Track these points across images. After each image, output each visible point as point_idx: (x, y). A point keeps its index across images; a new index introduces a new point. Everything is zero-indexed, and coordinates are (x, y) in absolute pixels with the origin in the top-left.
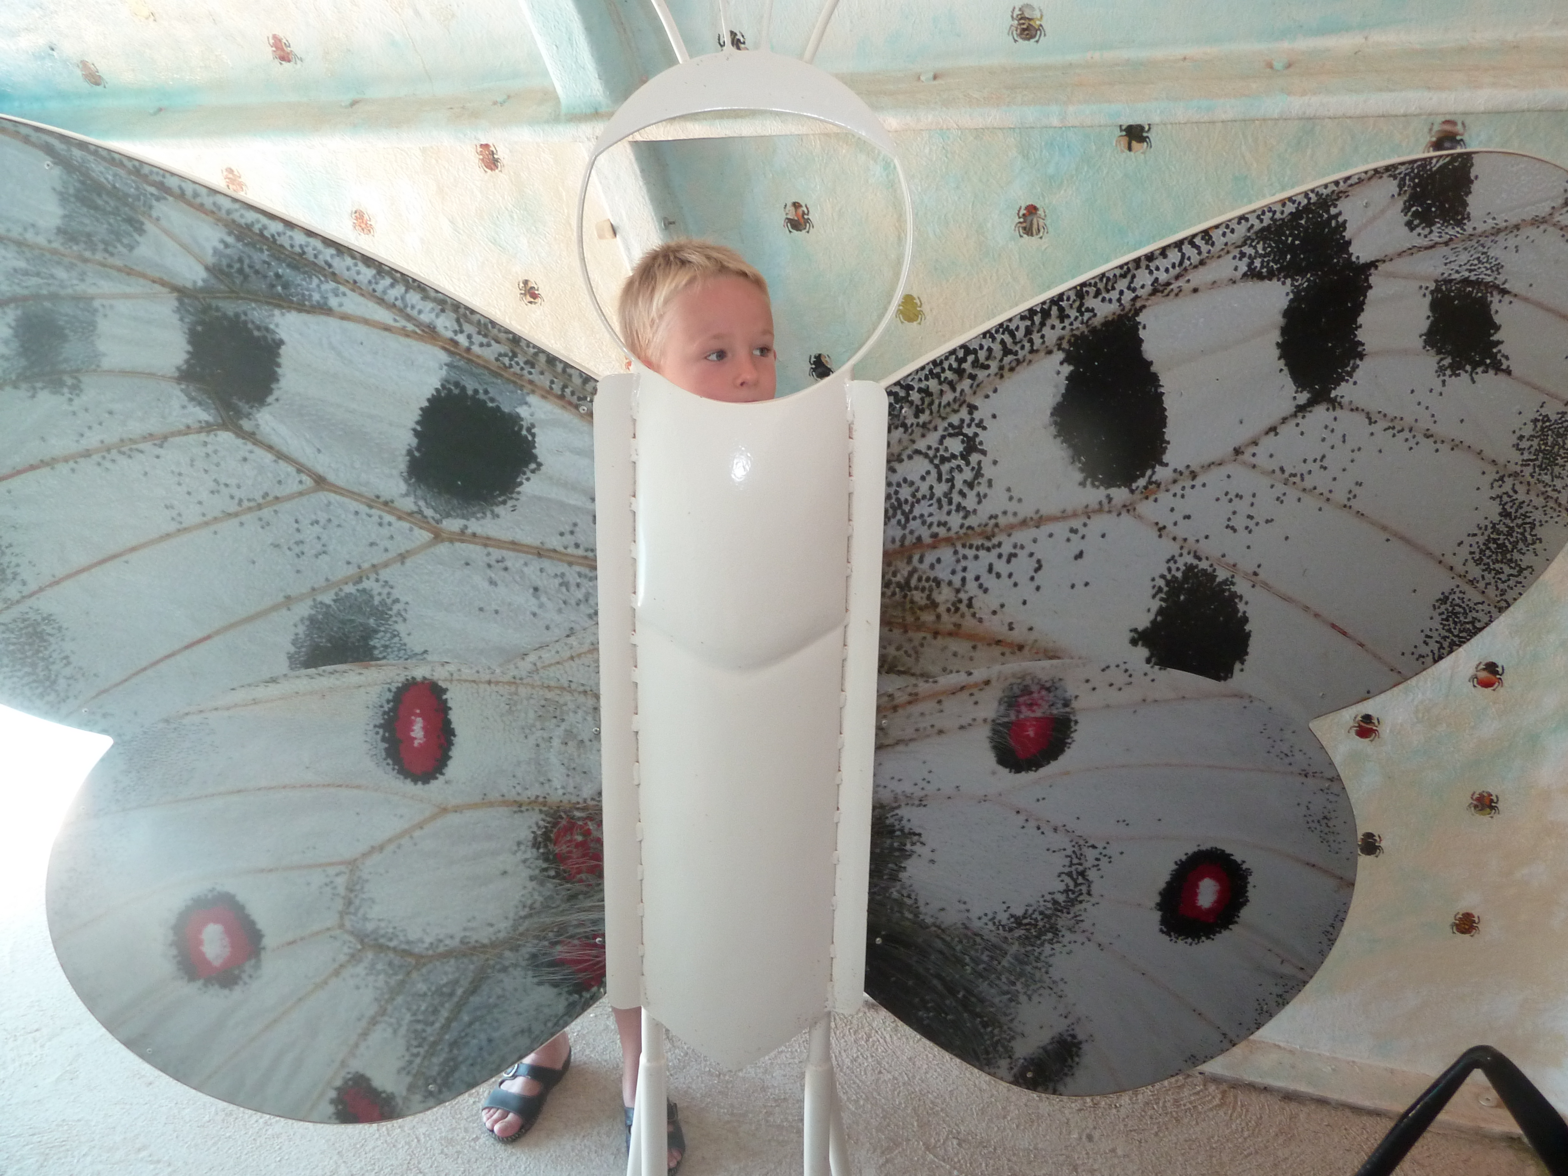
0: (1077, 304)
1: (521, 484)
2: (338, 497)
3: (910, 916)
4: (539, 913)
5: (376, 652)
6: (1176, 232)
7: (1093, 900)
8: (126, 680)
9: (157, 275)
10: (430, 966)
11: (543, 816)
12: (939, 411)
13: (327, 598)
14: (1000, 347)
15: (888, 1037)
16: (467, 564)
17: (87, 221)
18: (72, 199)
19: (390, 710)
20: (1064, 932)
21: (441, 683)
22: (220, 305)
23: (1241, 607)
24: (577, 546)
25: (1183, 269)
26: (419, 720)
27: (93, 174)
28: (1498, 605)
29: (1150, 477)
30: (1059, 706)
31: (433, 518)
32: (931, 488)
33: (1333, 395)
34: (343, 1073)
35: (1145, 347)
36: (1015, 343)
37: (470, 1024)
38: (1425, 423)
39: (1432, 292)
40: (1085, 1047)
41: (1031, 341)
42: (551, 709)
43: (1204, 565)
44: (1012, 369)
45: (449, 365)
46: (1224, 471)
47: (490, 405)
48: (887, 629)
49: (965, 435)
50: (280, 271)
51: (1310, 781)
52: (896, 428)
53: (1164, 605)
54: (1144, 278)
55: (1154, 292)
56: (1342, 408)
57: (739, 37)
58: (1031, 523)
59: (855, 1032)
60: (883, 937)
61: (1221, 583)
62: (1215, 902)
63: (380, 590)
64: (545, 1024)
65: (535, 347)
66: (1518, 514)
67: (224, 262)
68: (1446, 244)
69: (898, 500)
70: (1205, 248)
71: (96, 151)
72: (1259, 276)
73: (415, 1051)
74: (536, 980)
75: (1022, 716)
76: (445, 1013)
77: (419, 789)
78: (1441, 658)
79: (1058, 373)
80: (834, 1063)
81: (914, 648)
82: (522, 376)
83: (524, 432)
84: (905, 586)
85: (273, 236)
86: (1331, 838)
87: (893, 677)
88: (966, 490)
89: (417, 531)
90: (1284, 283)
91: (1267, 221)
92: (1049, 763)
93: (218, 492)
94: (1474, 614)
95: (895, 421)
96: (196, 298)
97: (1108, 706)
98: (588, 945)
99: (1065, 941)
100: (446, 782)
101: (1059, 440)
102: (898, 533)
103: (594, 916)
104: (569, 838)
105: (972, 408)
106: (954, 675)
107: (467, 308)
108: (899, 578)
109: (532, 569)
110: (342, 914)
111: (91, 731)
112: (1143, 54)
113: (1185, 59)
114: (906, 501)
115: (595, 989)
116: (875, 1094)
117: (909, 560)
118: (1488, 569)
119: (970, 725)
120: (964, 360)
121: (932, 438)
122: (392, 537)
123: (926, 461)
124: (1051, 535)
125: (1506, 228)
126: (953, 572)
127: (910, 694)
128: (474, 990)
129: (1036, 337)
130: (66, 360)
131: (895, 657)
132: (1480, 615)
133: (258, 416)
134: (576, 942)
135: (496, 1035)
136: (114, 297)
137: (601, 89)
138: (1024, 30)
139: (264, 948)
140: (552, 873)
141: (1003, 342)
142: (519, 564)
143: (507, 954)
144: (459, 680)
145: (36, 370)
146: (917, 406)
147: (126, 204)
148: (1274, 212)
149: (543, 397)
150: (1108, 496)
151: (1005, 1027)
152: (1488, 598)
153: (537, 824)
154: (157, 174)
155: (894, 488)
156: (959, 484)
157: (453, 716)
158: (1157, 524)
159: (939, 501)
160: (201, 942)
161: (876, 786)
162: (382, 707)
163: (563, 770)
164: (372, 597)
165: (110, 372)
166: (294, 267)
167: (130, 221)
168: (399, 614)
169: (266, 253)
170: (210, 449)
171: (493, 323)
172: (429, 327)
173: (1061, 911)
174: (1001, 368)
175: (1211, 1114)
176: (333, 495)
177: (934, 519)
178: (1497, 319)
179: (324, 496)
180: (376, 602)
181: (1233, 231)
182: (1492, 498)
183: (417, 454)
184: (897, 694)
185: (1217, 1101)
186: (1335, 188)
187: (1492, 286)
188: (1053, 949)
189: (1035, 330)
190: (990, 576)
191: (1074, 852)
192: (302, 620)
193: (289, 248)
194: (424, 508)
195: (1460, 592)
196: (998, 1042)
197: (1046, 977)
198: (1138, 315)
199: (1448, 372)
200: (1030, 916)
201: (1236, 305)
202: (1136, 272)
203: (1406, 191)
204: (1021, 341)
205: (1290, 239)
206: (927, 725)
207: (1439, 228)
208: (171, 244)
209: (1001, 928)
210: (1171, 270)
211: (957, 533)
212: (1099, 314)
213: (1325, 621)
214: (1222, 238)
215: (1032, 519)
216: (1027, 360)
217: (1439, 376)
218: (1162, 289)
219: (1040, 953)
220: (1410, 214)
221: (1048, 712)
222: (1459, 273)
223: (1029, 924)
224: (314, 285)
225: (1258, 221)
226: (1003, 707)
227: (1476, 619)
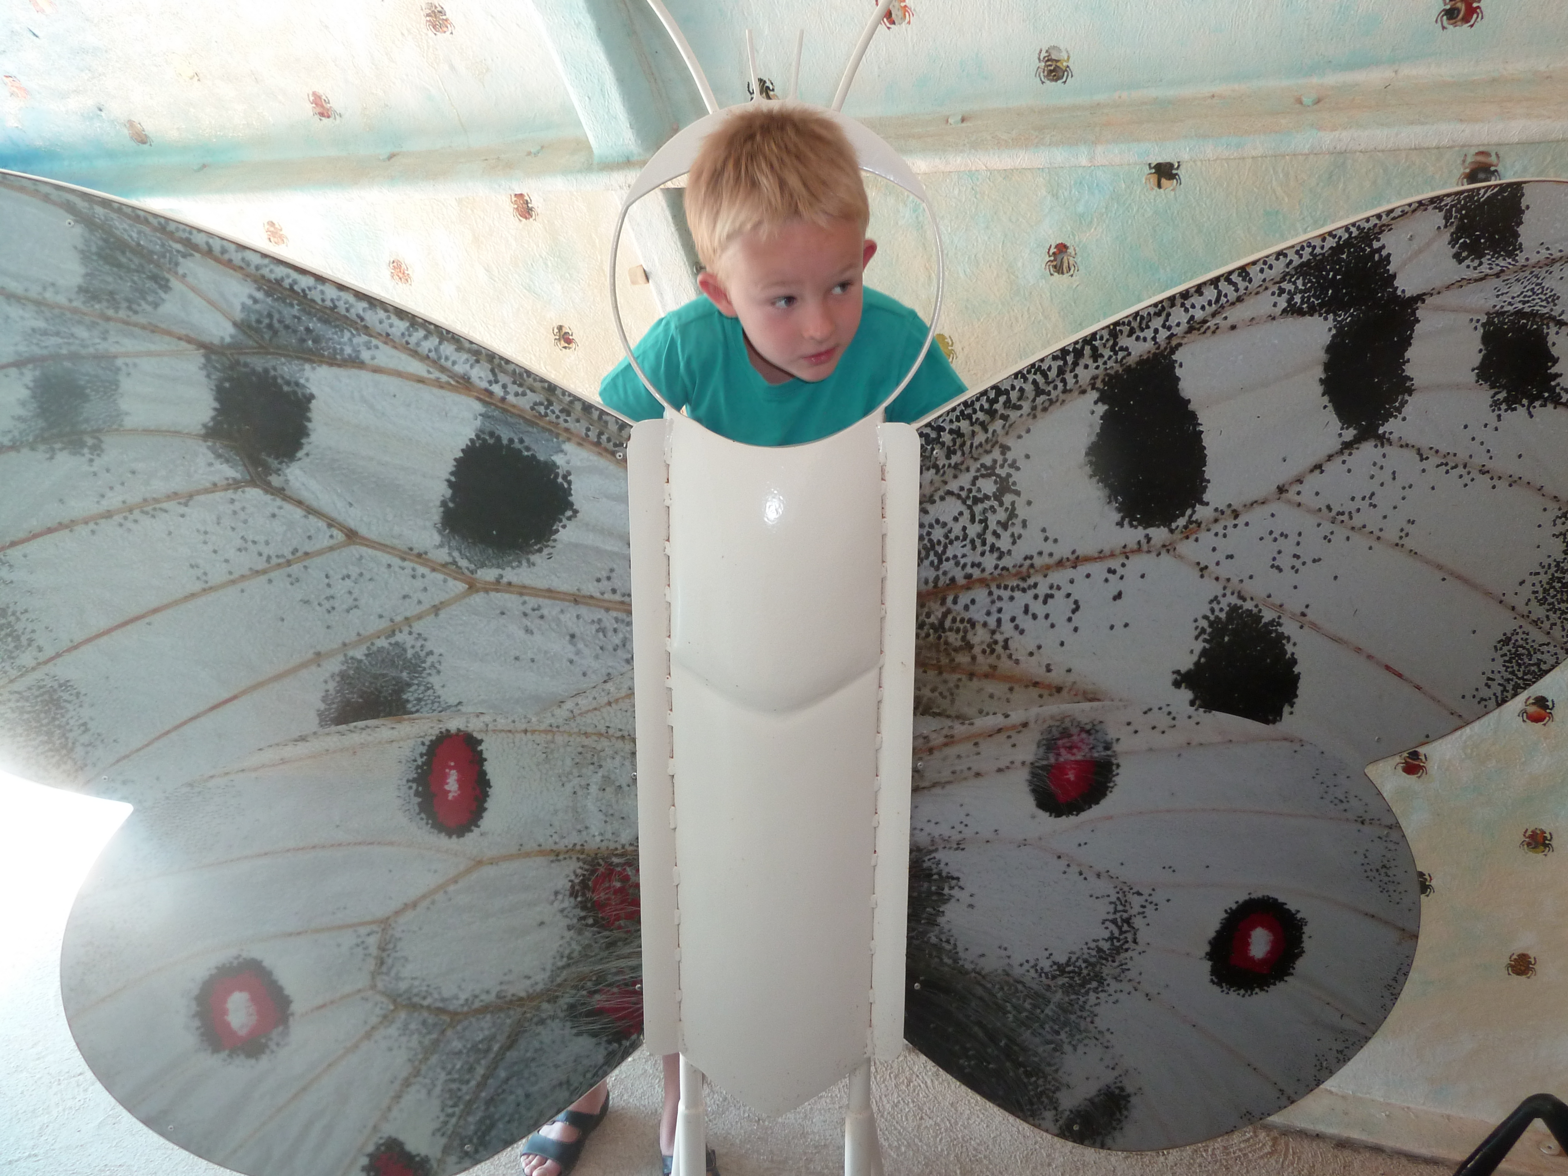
0: (1111, 343)
1: (557, 531)
2: (370, 551)
3: (949, 962)
4: (577, 963)
5: (409, 706)
6: (1210, 270)
7: (1139, 948)
8: (147, 745)
9: (183, 332)
10: (466, 1023)
11: (581, 864)
12: (971, 452)
13: (359, 653)
14: (1032, 387)
15: (929, 1082)
16: (503, 613)
17: (109, 279)
18: (95, 258)
19: (424, 764)
20: (1109, 980)
21: (475, 734)
22: (248, 360)
23: (1289, 648)
24: (614, 591)
25: (1219, 306)
26: (454, 772)
27: (118, 232)
29: (1191, 516)
30: (1100, 748)
31: (468, 569)
32: (964, 528)
33: (1381, 431)
34: (375, 1139)
35: (1182, 385)
36: (1048, 383)
37: (507, 1079)
38: (1480, 459)
39: (1484, 325)
40: (1133, 1100)
41: (1064, 381)
42: (589, 756)
43: (1248, 605)
44: (1045, 410)
45: (484, 416)
46: (1267, 509)
47: (526, 453)
48: (921, 670)
49: (998, 476)
50: (311, 325)
51: (1366, 829)
52: (928, 469)
53: (1207, 646)
54: (1179, 316)
55: (1190, 330)
56: (1390, 444)
57: (768, 84)
58: (1068, 563)
59: (896, 1077)
60: (921, 983)
61: (1266, 624)
62: (1269, 952)
63: (412, 643)
64: (584, 1076)
65: (570, 395)
67: (253, 318)
68: (1497, 275)
69: (930, 541)
70: (1242, 285)
71: (120, 209)
72: (1300, 312)
73: (450, 1111)
74: (575, 1031)
75: (1062, 759)
76: (480, 1071)
77: (453, 843)
78: (1504, 701)
79: (1093, 412)
80: (874, 1108)
81: (949, 690)
82: (558, 424)
83: (560, 480)
84: (939, 627)
85: (303, 291)
86: (1391, 888)
87: (928, 718)
88: (1000, 530)
89: (451, 583)
90: (1326, 319)
91: (1306, 255)
92: (1090, 807)
93: (246, 549)
94: (1539, 656)
95: (927, 463)
96: (223, 354)
97: (1151, 750)
98: (628, 992)
99: (1111, 990)
100: (482, 835)
101: (1095, 479)
102: (931, 574)
103: (632, 963)
104: (607, 885)
105: (1005, 449)
106: (991, 717)
107: (501, 358)
108: (933, 619)
109: (569, 616)
110: (374, 975)
111: (110, 798)
112: (1171, 93)
113: (1213, 96)
114: (939, 542)
115: (634, 1037)
116: (916, 1140)
117: (943, 602)
118: (1552, 608)
119: (1008, 768)
120: (992, 402)
121: (965, 480)
122: (425, 589)
123: (959, 502)
124: (1088, 576)
125: (1561, 258)
126: (988, 613)
127: (946, 736)
128: (511, 1043)
129: (1069, 377)
130: (87, 420)
131: (930, 699)
132: (1545, 657)
133: (288, 471)
134: (615, 990)
135: (533, 1089)
136: (138, 354)
137: (633, 139)
138: (1051, 71)
139: (292, 1014)
140: (590, 921)
141: (1035, 382)
142: (555, 611)
143: (545, 1006)
144: (494, 731)
145: (55, 431)
146: (949, 448)
147: (151, 261)
148: (1314, 247)
149: (579, 444)
150: (1147, 536)
151: (1050, 1078)
152: (1554, 639)
153: (574, 872)
154: (184, 230)
155: (927, 529)
156: (992, 525)
157: (488, 767)
158: (1198, 564)
159: (973, 542)
160: (225, 1012)
161: (913, 829)
162: (415, 761)
163: (601, 816)
164: (405, 650)
165: (133, 431)
166: (326, 322)
167: (154, 278)
168: (433, 666)
169: (296, 307)
170: (237, 506)
171: (529, 373)
172: (463, 378)
173: (1107, 960)
174: (1034, 408)
175: (1262, 1163)
176: (365, 548)
177: (968, 560)
178: (1555, 352)
179: (356, 550)
180: (409, 655)
181: (1270, 267)
182: (1554, 535)
183: (451, 505)
184: (933, 736)
185: (1267, 1149)
186: (1377, 222)
187: (1548, 318)
188: (1098, 998)
189: (1068, 370)
190: (1026, 617)
191: (1118, 899)
192: (332, 676)
193: (320, 302)
194: (458, 559)
195: (1524, 633)
196: (1042, 1093)
197: (1091, 1026)
198: (1174, 353)
199: (1504, 407)
200: (1074, 964)
201: (1276, 342)
202: (1170, 310)
203: (1452, 223)
204: (1053, 381)
205: (1331, 273)
206: (964, 767)
207: (1489, 260)
208: (197, 301)
209: (1043, 975)
210: (1207, 307)
211: (991, 574)
212: (1133, 353)
213: (1378, 663)
214: (1260, 274)
215: (1068, 559)
216: (1060, 400)
217: (1493, 411)
218: (1198, 326)
219: (1085, 1002)
220: (1457, 246)
221: (1088, 755)
222: (1512, 305)
223: (1073, 972)
224: (345, 339)
225: (1297, 256)
226: (1042, 750)
227: (1541, 660)
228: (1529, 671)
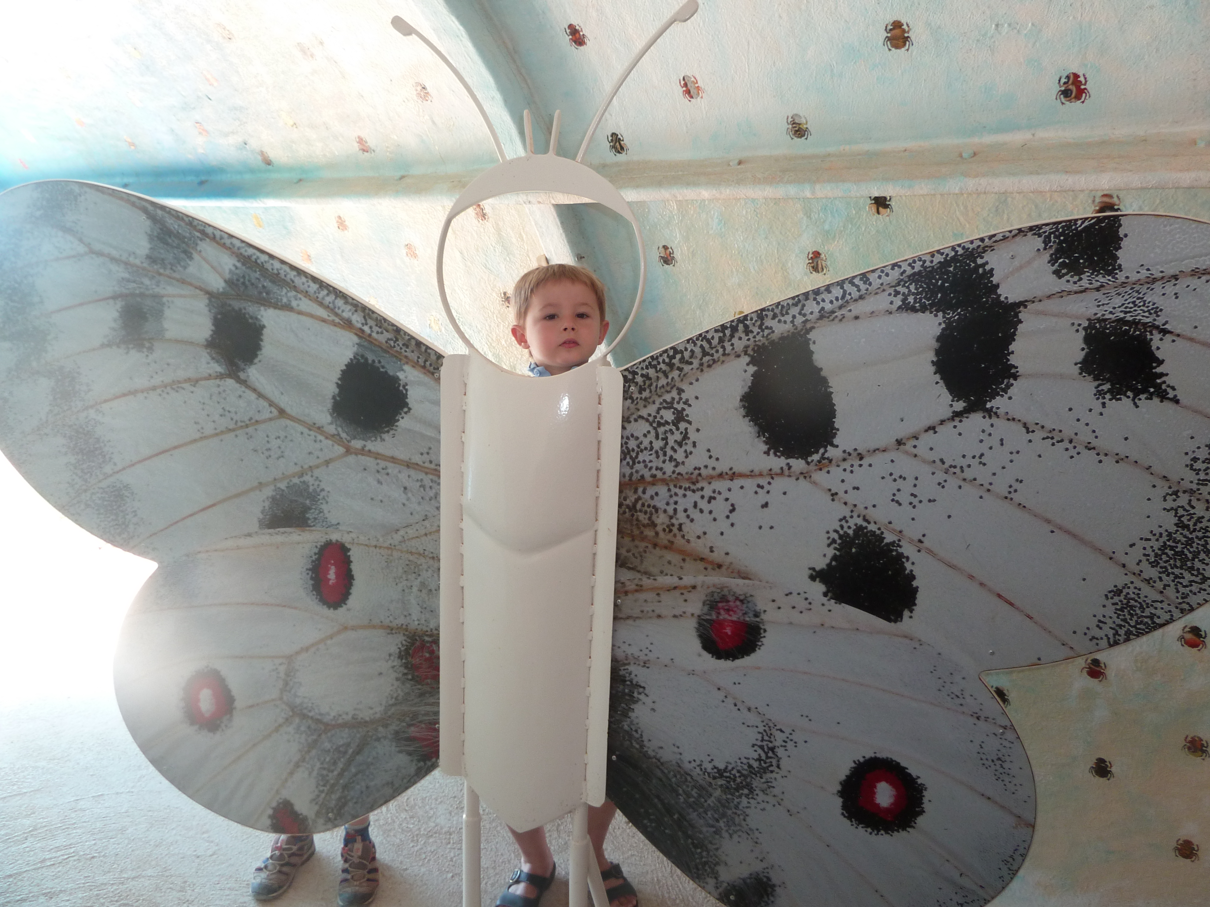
0: (759, 323)
1: (398, 420)
2: (292, 423)
3: (637, 746)
4: (400, 703)
5: (309, 522)
7: (783, 773)
8: (167, 528)
9: (198, 284)
10: (333, 732)
11: (405, 638)
12: (656, 391)
13: (283, 486)
14: (700, 350)
16: (365, 469)
17: (162, 251)
18: (156, 239)
19: (316, 560)
20: (758, 791)
21: (347, 545)
22: (231, 303)
23: (908, 566)
24: (431, 462)
25: (845, 302)
26: (333, 567)
27: (168, 225)
28: (1180, 606)
29: (823, 454)
30: (751, 615)
31: (346, 439)
32: (651, 443)
33: (988, 406)
35: (815, 357)
36: (712, 348)
37: (356, 775)
38: (1085, 436)
39: (1085, 329)
40: (778, 890)
41: (723, 347)
42: (412, 567)
43: (872, 527)
44: (709, 366)
45: (358, 344)
46: (888, 456)
47: (382, 370)
48: (620, 536)
49: (676, 409)
50: (265, 284)
51: (981, 724)
52: (627, 400)
53: (838, 553)
54: (812, 307)
55: (821, 317)
56: (998, 417)
58: (726, 477)
60: (617, 756)
61: (888, 544)
62: (892, 804)
63: (313, 482)
64: (402, 780)
65: (409, 335)
66: (1198, 528)
67: (235, 277)
68: (1098, 289)
69: (627, 448)
70: (863, 287)
72: (914, 310)
73: (321, 788)
74: (397, 749)
75: (721, 617)
76: (340, 765)
77: (330, 613)
78: (1116, 643)
79: (746, 371)
81: (640, 553)
82: (401, 353)
83: (401, 388)
84: (633, 508)
85: (262, 263)
86: (1007, 779)
87: (624, 570)
88: (676, 447)
89: (336, 447)
90: (936, 316)
91: (918, 267)
92: (743, 657)
93: (225, 415)
94: (1153, 611)
95: (627, 395)
96: (218, 298)
97: (791, 623)
98: (429, 729)
99: (759, 799)
100: (347, 610)
101: (747, 419)
102: (628, 471)
103: (434, 709)
104: (420, 654)
105: (680, 391)
106: (669, 577)
107: (370, 310)
108: (629, 502)
109: (404, 476)
110: (282, 691)
113: (905, 150)
114: (633, 450)
115: (434, 760)
117: (636, 491)
118: (1165, 571)
119: (681, 616)
120: (674, 357)
121: (652, 409)
122: (321, 450)
123: (647, 424)
124: (742, 487)
125: (1163, 278)
126: (668, 504)
127: (637, 585)
128: (359, 751)
129: (727, 345)
130: (146, 332)
131: (627, 557)
132: (1158, 612)
133: (249, 370)
134: (423, 726)
135: (372, 784)
136: (174, 296)
138: (796, 131)
139: (235, 708)
140: (410, 677)
141: (702, 346)
142: (396, 471)
143: (381, 729)
144: (357, 544)
145: (130, 338)
146: (640, 386)
147: (184, 242)
148: (925, 262)
149: (413, 367)
150: (788, 464)
151: (711, 853)
152: (1168, 598)
153: (401, 643)
154: (202, 225)
155: (625, 440)
156: (671, 443)
157: (353, 567)
158: (830, 490)
159: (657, 452)
160: (199, 700)
162: (311, 557)
163: (419, 608)
164: (308, 486)
165: (170, 340)
166: (273, 282)
167: (185, 252)
168: (324, 498)
169: (258, 273)
170: (221, 389)
171: (385, 320)
172: (348, 320)
173: (756, 775)
174: (701, 364)
176: (289, 421)
177: (654, 465)
178: (1159, 355)
179: (284, 422)
180: (311, 490)
181: (887, 275)
182: (1165, 509)
183: (338, 398)
184: (628, 583)
186: (981, 243)
187: (1150, 326)
188: (749, 803)
189: (727, 340)
190: (695, 510)
191: (765, 731)
192: (267, 498)
193: (271, 270)
194: (341, 433)
195: (1135, 588)
196: (706, 863)
197: (743, 823)
198: (808, 334)
199: (1108, 396)
200: (730, 771)
201: (893, 330)
202: (805, 303)
203: (1051, 246)
204: (715, 347)
205: (940, 282)
206: (650, 609)
207: (1088, 276)
208: (207, 266)
209: (706, 774)
210: (835, 302)
211: (670, 476)
212: (776, 331)
213: (990, 590)
214: (878, 280)
215: (727, 473)
216: (721, 361)
217: (1098, 399)
218: (828, 315)
219: (739, 803)
220: (1057, 264)
221: (742, 618)
222: (1114, 314)
223: (729, 777)
224: (283, 293)
225: (910, 268)
226: (706, 608)
227: (1155, 615)
228: (1142, 622)
